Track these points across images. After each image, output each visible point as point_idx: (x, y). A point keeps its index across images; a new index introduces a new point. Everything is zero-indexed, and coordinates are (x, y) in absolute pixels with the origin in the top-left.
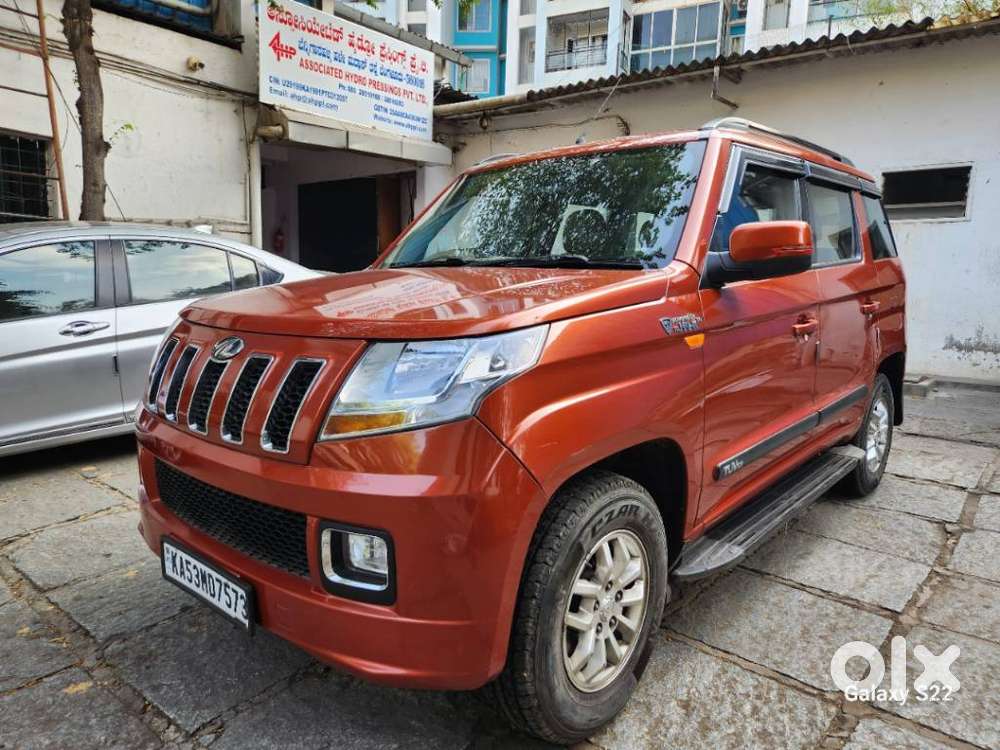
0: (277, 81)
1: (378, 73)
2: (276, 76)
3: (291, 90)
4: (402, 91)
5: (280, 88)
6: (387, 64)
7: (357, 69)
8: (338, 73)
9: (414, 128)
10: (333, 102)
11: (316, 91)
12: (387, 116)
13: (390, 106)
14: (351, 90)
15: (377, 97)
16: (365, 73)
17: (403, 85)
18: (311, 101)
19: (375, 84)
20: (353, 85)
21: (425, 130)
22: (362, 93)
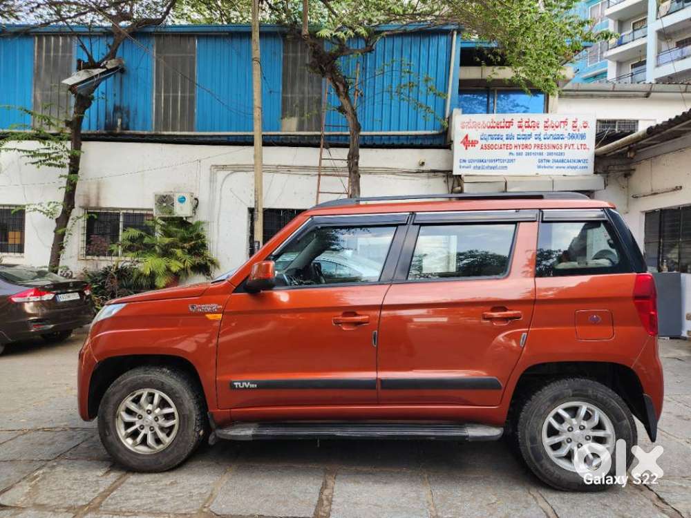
0: (464, 161)
1: (542, 138)
2: (464, 158)
3: (473, 165)
4: (563, 146)
5: (467, 164)
6: (550, 131)
7: (524, 141)
8: (508, 147)
9: (576, 168)
10: (505, 164)
11: (491, 161)
12: (550, 164)
13: (550, 158)
14: (519, 154)
15: (541, 154)
16: (532, 141)
17: (566, 141)
18: (487, 167)
19: (538, 146)
20: (521, 151)
21: (586, 167)
22: (528, 154)
